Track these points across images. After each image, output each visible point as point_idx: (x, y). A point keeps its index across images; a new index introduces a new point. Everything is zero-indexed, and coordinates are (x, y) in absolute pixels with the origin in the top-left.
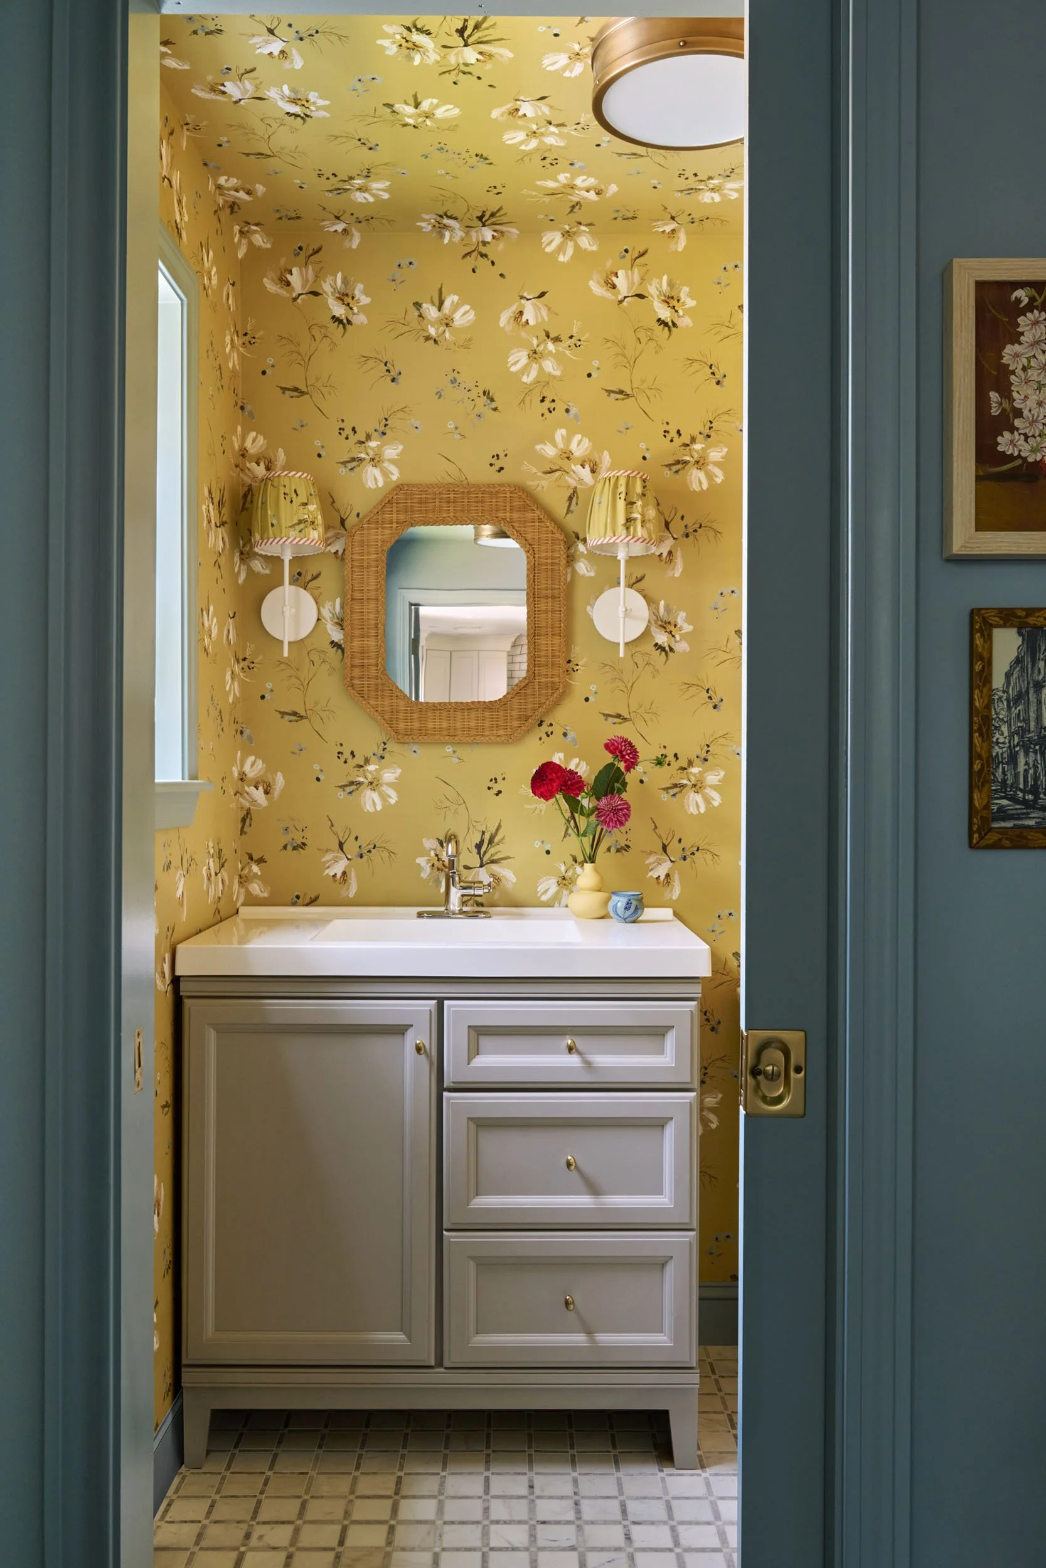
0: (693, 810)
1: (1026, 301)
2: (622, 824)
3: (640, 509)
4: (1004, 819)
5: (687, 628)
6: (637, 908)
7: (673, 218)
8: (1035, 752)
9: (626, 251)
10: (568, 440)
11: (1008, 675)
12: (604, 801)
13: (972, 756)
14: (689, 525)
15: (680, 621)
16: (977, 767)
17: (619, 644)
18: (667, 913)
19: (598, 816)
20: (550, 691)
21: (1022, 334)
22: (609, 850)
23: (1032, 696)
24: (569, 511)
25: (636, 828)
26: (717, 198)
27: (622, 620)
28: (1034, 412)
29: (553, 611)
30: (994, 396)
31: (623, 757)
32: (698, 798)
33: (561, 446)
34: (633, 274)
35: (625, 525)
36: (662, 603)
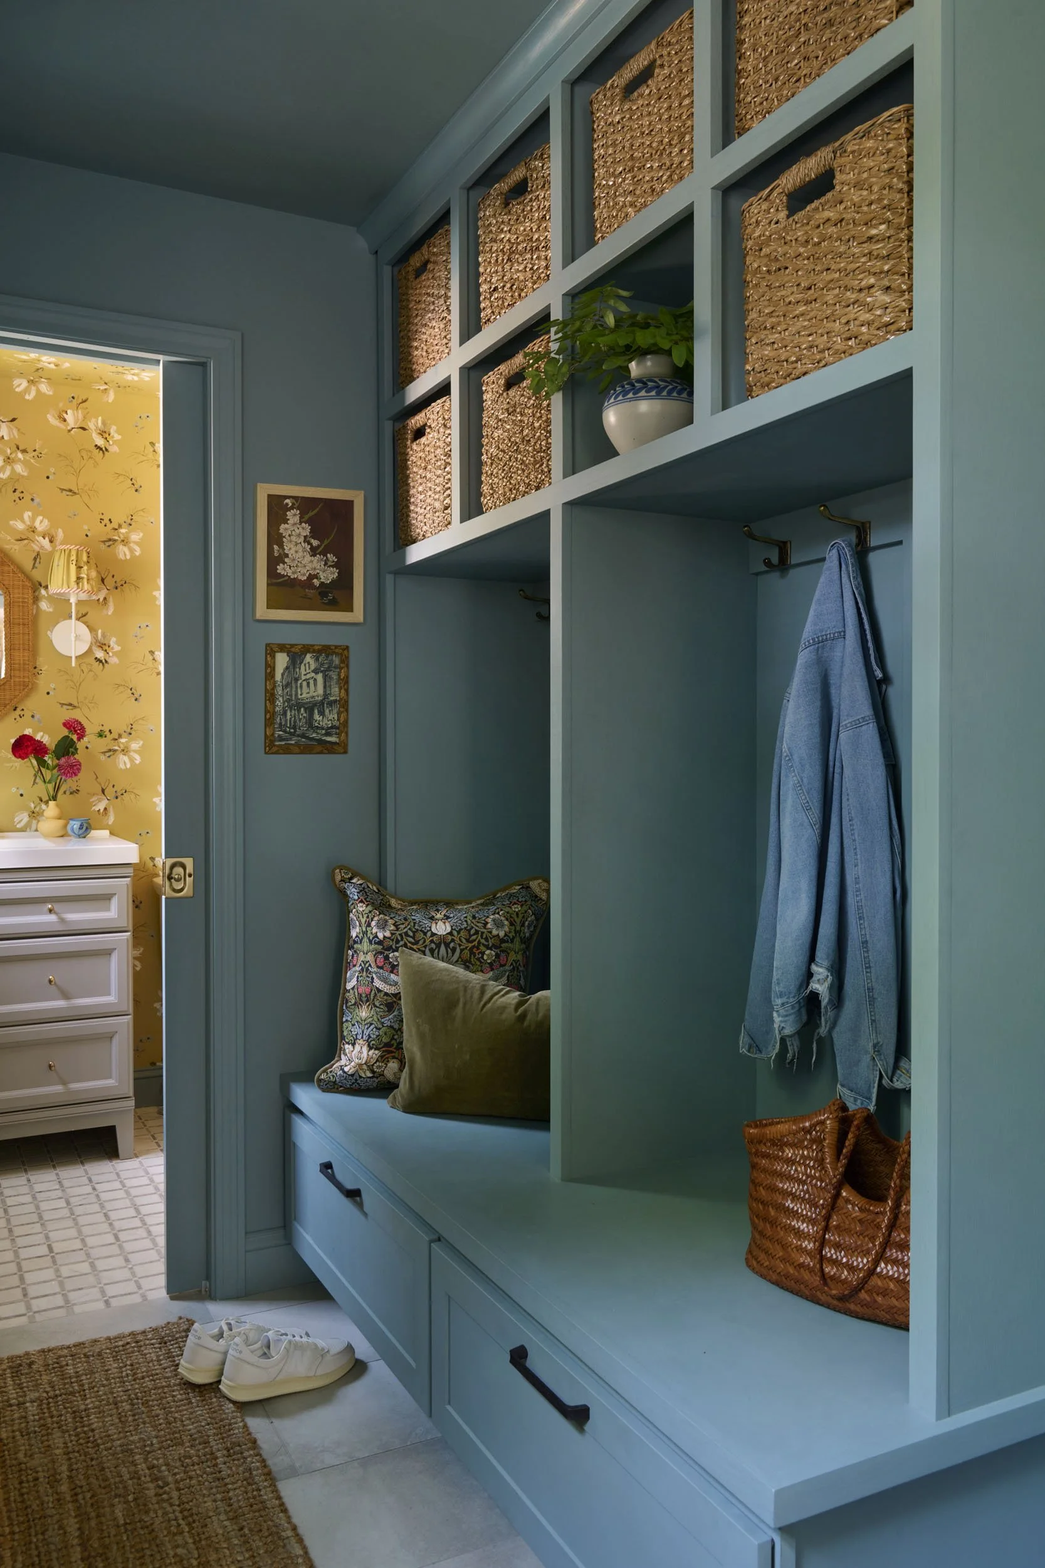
0: (122, 766)
1: (290, 504)
2: (76, 775)
3: (86, 572)
4: (280, 741)
5: (117, 648)
6: (87, 828)
7: (106, 383)
8: (295, 710)
9: (73, 398)
10: (33, 519)
11: (283, 675)
12: (63, 760)
13: (266, 711)
14: (118, 581)
15: (112, 644)
16: (268, 716)
17: (71, 657)
18: (106, 833)
19: (59, 770)
20: (22, 687)
21: (288, 519)
22: (65, 793)
23: (294, 685)
24: (34, 567)
25: (84, 779)
26: (136, 378)
27: (73, 642)
28: (294, 555)
29: (23, 634)
30: (276, 547)
31: (76, 731)
32: (126, 758)
33: (28, 523)
34: (78, 413)
35: (76, 581)
36: (100, 631)
